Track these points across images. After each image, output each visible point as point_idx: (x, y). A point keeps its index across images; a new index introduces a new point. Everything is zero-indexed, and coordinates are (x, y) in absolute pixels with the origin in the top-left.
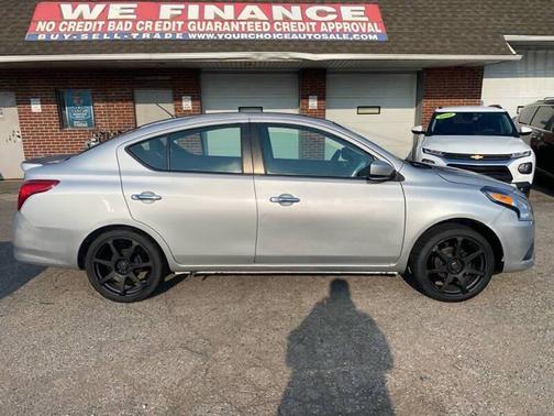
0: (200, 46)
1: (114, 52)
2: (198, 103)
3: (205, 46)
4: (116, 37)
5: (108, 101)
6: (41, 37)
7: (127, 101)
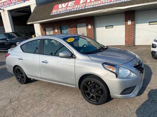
0: (88, 10)
1: (67, 15)
2: (92, 26)
3: (89, 10)
4: (68, 11)
5: (70, 28)
6: (53, 14)
7: (75, 27)
